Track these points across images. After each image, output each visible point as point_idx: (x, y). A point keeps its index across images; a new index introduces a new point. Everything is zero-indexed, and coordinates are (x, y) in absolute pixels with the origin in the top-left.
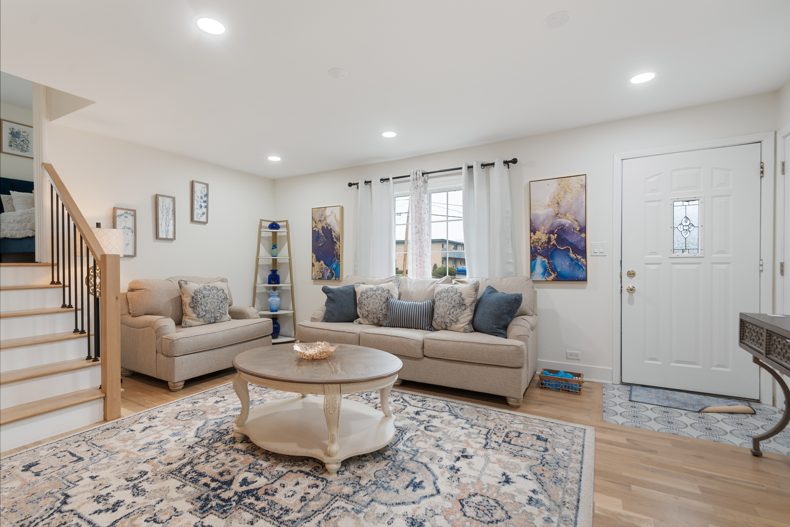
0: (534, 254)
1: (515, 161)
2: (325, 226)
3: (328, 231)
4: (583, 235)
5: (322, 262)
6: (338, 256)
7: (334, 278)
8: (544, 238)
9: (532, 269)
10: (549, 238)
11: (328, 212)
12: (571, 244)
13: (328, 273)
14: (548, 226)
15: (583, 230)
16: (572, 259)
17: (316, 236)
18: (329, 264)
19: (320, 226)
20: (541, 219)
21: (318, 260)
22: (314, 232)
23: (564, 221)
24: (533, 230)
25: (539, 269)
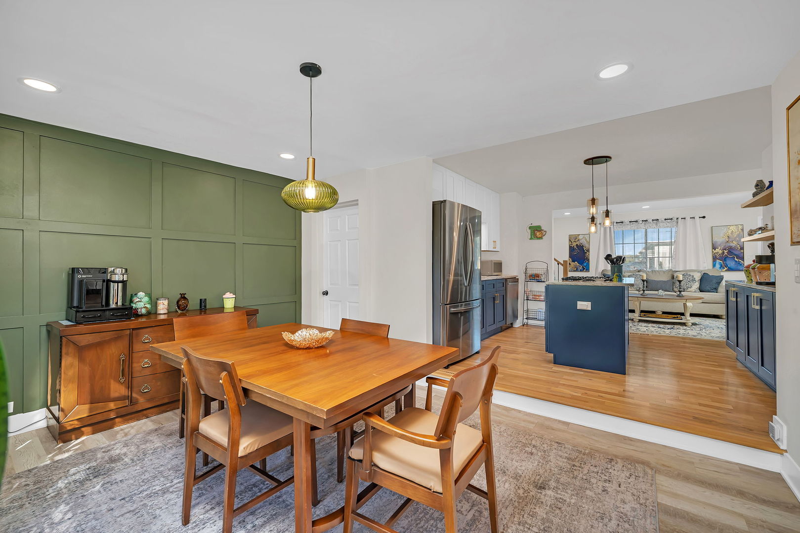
0: (715, 259)
1: (704, 217)
2: (579, 244)
3: (581, 247)
4: (742, 251)
5: (576, 262)
6: (588, 260)
7: (585, 270)
8: (720, 252)
9: (714, 266)
10: (723, 252)
11: (581, 237)
12: (735, 255)
13: (581, 268)
14: (722, 247)
15: (742, 248)
16: (736, 261)
17: (571, 249)
18: (581, 263)
19: (574, 244)
20: (719, 243)
21: (573, 261)
22: (570, 247)
23: (731, 244)
24: (714, 248)
25: (718, 266)
